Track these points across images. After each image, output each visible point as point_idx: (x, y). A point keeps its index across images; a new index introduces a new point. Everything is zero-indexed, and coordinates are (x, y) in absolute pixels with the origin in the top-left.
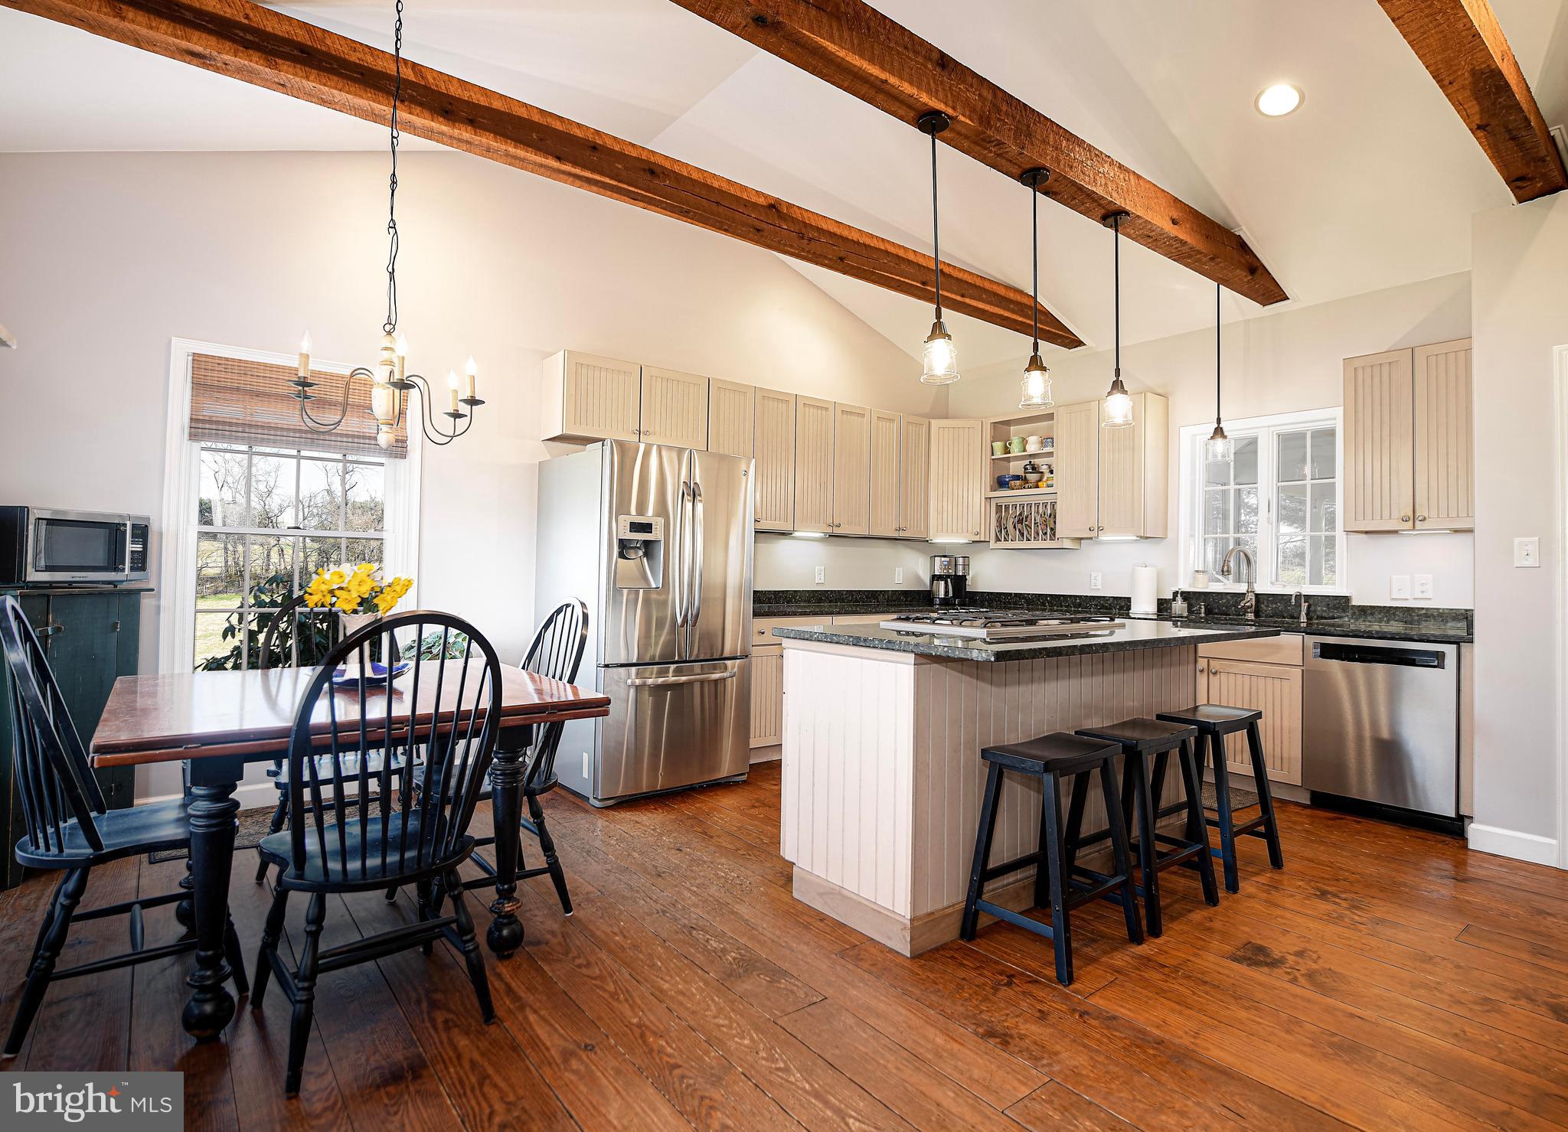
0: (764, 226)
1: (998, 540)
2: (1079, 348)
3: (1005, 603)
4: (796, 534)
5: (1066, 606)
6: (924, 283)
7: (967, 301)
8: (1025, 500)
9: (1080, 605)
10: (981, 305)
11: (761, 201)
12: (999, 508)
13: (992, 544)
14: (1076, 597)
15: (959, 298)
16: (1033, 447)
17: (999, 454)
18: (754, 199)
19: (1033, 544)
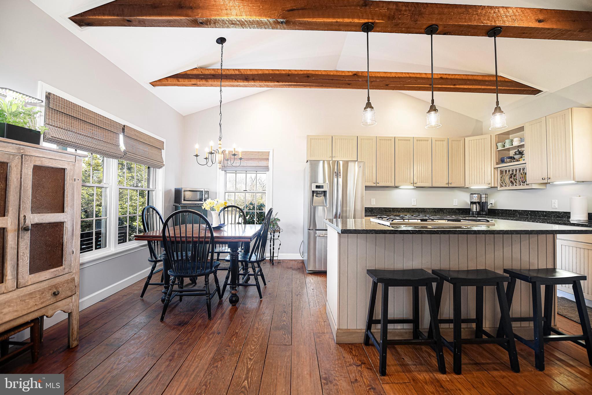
0: (351, 82)
1: (501, 186)
2: (540, 93)
3: (509, 214)
4: (401, 187)
5: (539, 216)
6: (431, 85)
7: (457, 86)
8: (514, 168)
9: (546, 216)
10: (465, 87)
11: (351, 74)
12: (502, 172)
13: (499, 188)
14: (543, 211)
15: (452, 86)
16: (516, 143)
17: (500, 148)
18: (347, 74)
19: (518, 187)
